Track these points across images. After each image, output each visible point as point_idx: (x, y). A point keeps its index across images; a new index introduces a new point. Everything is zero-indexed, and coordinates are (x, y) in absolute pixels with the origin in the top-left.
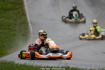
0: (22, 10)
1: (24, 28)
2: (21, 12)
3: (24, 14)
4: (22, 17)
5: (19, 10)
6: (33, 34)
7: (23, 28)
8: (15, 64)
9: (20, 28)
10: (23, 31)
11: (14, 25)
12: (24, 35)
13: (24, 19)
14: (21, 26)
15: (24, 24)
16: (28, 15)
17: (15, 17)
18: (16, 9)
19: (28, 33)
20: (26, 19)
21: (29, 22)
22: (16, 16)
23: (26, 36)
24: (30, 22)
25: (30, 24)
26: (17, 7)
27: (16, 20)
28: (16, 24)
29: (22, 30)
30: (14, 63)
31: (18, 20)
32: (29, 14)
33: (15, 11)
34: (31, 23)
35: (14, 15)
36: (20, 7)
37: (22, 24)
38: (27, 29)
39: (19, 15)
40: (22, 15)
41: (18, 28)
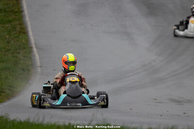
0: (20, 24)
1: (25, 57)
2: (18, 26)
3: (24, 31)
4: (21, 36)
5: (13, 23)
6: (40, 67)
7: (21, 57)
9: (17, 57)
10: (22, 62)
11: (6, 52)
12: (23, 70)
13: (23, 40)
14: (19, 53)
15: (24, 48)
16: (30, 33)
17: (7, 36)
18: (10, 22)
19: (32, 65)
20: (28, 40)
21: (34, 46)
22: (9, 34)
23: (29, 70)
24: (36, 45)
25: (35, 50)
26: (11, 18)
27: (8, 42)
28: (9, 50)
29: (20, 60)
31: (12, 42)
32: (32, 31)
33: (7, 26)
34: (37, 48)
35: (5, 33)
36: (16, 17)
37: (20, 49)
38: (30, 58)
39: (14, 32)
40: (20, 32)
41: (13, 56)
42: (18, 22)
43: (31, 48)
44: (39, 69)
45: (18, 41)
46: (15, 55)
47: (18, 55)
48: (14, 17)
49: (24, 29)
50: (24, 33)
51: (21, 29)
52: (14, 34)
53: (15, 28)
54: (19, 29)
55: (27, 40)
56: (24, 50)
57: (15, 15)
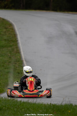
1: (19, 66)
2: (15, 49)
3: (18, 52)
4: (17, 55)
5: (13, 47)
7: (17, 66)
9: (15, 66)
10: (18, 69)
11: (9, 63)
13: (18, 57)
14: (16, 64)
15: (19, 61)
16: (22, 53)
17: (9, 55)
18: (11, 46)
20: (21, 57)
21: (24, 60)
22: (11, 53)
24: (25, 59)
25: (24, 62)
26: (11, 44)
27: (10, 58)
28: (11, 62)
29: (17, 68)
31: (12, 57)
32: (23, 51)
33: (9, 48)
34: (26, 61)
35: (8, 53)
37: (16, 61)
39: (13, 52)
40: (16, 52)
41: (13, 66)
42: (15, 47)
43: (23, 61)
45: (15, 57)
48: (13, 43)
51: (17, 50)
56: (19, 62)
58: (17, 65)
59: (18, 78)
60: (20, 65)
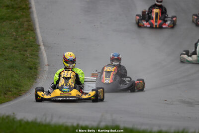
0: (27, 21)
1: (31, 55)
2: (26, 23)
3: (31, 29)
4: (28, 34)
5: (21, 20)
6: (48, 65)
8: (15, 120)
9: (24, 55)
10: (29, 60)
11: (13, 49)
12: (31, 68)
13: (31, 38)
14: (26, 51)
15: (32, 46)
16: (38, 30)
17: (14, 33)
18: (17, 18)
19: (39, 63)
21: (41, 44)
22: (17, 31)
23: (36, 69)
24: (43, 42)
25: (42, 47)
26: (18, 15)
27: (16, 39)
28: (16, 47)
29: (27, 58)
30: (13, 119)
31: (19, 39)
33: (15, 22)
34: (44, 45)
35: (12, 30)
36: (24, 14)
37: (27, 46)
38: (37, 56)
39: (22, 29)
40: (28, 29)
41: (21, 54)
42: (25, 19)
43: (39, 45)
44: (47, 68)
45: (25, 38)
46: (22, 52)
47: (26, 52)
48: (21, 13)
49: (31, 26)
50: (32, 31)
51: (29, 26)
52: (21, 31)
53: (23, 25)
54: (27, 26)
55: (34, 38)
56: (32, 48)
57: (23, 12)
58: (28, 54)
59: (28, 77)
60: (34, 53)
